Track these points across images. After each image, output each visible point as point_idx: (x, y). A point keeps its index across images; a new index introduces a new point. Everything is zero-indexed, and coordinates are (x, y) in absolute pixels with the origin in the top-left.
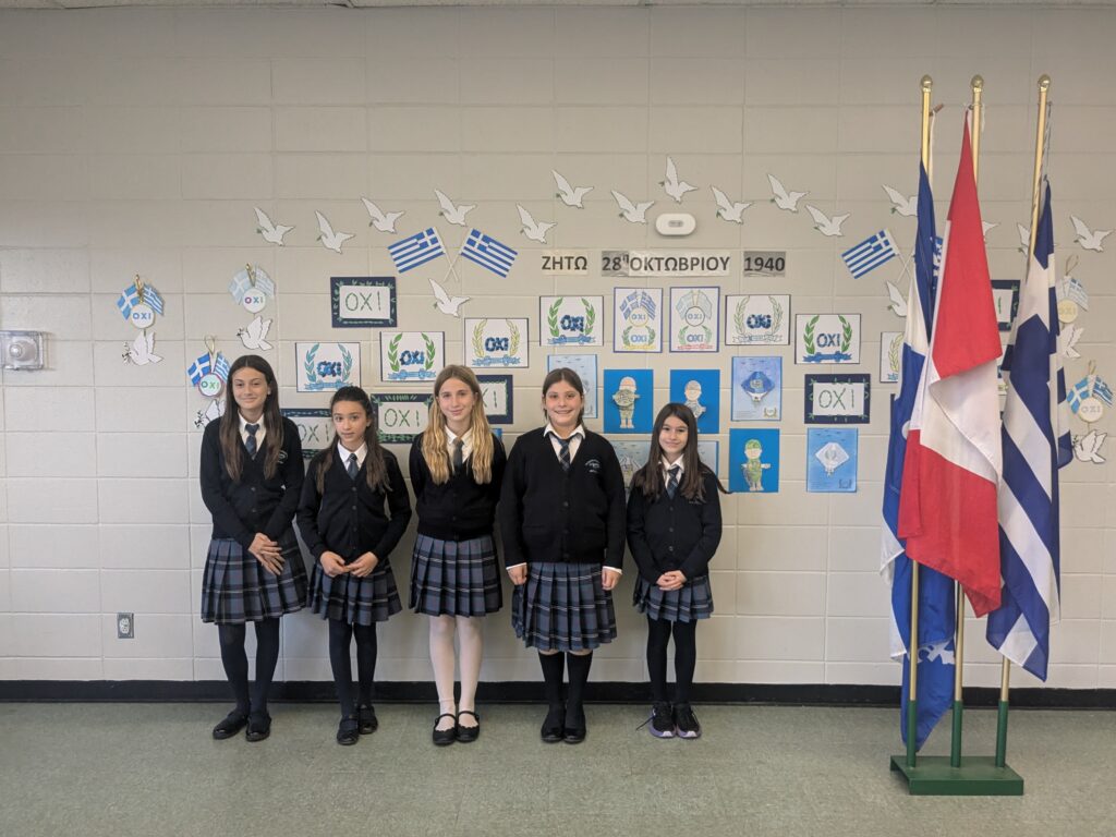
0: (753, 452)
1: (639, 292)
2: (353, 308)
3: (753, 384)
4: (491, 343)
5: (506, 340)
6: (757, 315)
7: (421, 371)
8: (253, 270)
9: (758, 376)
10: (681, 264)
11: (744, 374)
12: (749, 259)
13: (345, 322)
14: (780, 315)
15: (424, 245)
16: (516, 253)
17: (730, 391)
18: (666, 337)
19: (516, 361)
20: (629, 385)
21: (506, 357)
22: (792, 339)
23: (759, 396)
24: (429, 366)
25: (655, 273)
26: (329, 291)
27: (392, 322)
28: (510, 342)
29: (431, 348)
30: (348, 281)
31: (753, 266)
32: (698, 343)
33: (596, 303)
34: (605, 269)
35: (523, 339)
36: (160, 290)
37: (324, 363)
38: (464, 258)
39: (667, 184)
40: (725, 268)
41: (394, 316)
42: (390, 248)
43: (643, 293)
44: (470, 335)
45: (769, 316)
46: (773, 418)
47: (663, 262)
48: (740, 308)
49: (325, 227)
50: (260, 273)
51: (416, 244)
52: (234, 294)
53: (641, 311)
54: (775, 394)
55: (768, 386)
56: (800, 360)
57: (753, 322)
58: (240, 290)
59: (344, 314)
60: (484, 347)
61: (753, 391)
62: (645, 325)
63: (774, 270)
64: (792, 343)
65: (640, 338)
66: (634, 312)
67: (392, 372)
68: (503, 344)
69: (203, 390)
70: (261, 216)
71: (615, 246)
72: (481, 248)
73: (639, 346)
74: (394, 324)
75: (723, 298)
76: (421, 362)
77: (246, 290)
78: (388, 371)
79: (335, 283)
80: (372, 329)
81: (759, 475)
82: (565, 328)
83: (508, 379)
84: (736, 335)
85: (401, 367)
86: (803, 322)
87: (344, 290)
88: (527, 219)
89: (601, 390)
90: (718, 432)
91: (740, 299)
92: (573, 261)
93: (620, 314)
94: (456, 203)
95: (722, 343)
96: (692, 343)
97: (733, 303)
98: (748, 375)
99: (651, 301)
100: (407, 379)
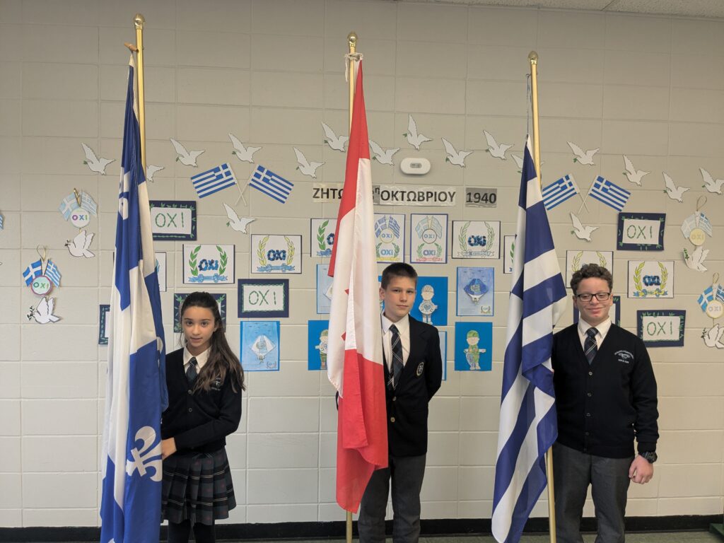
0: (473, 340)
1: (388, 216)
2: (162, 225)
3: (472, 288)
4: (272, 254)
5: (284, 252)
6: (475, 236)
7: (216, 275)
8: (80, 193)
9: (476, 282)
10: (420, 197)
11: (466, 280)
12: (470, 194)
13: (155, 236)
14: (492, 236)
15: (221, 176)
17: (455, 293)
18: (407, 252)
19: (291, 268)
21: (283, 265)
22: (502, 254)
23: (478, 297)
24: (222, 271)
25: (400, 202)
27: (192, 237)
28: (287, 254)
29: (224, 257)
30: (158, 204)
31: (472, 198)
32: (431, 256)
35: (297, 252)
36: (2, 209)
38: (251, 187)
39: (409, 135)
40: (452, 200)
41: (194, 231)
42: (192, 178)
43: (390, 218)
44: (256, 248)
45: (484, 237)
46: (488, 314)
47: (405, 195)
48: (463, 230)
50: (86, 197)
51: (213, 175)
52: (63, 212)
53: (388, 231)
54: (489, 295)
55: (484, 289)
56: (507, 270)
57: (473, 241)
58: (68, 210)
59: (154, 230)
60: (267, 257)
61: (473, 293)
62: (392, 242)
63: (488, 202)
64: (502, 258)
65: (388, 252)
66: (384, 232)
67: (192, 276)
68: (282, 255)
69: (35, 289)
70: (88, 150)
72: (265, 180)
73: (386, 258)
74: (195, 238)
75: (450, 223)
76: (216, 268)
77: (73, 210)
78: (189, 275)
80: (177, 242)
81: (477, 357)
82: (330, 243)
83: (285, 283)
84: (460, 251)
85: (200, 273)
86: (509, 242)
87: (155, 211)
88: (301, 158)
90: (446, 325)
91: (463, 224)
92: (337, 192)
95: (449, 257)
96: (427, 257)
97: (458, 226)
98: (469, 281)
99: (396, 224)
100: (204, 282)
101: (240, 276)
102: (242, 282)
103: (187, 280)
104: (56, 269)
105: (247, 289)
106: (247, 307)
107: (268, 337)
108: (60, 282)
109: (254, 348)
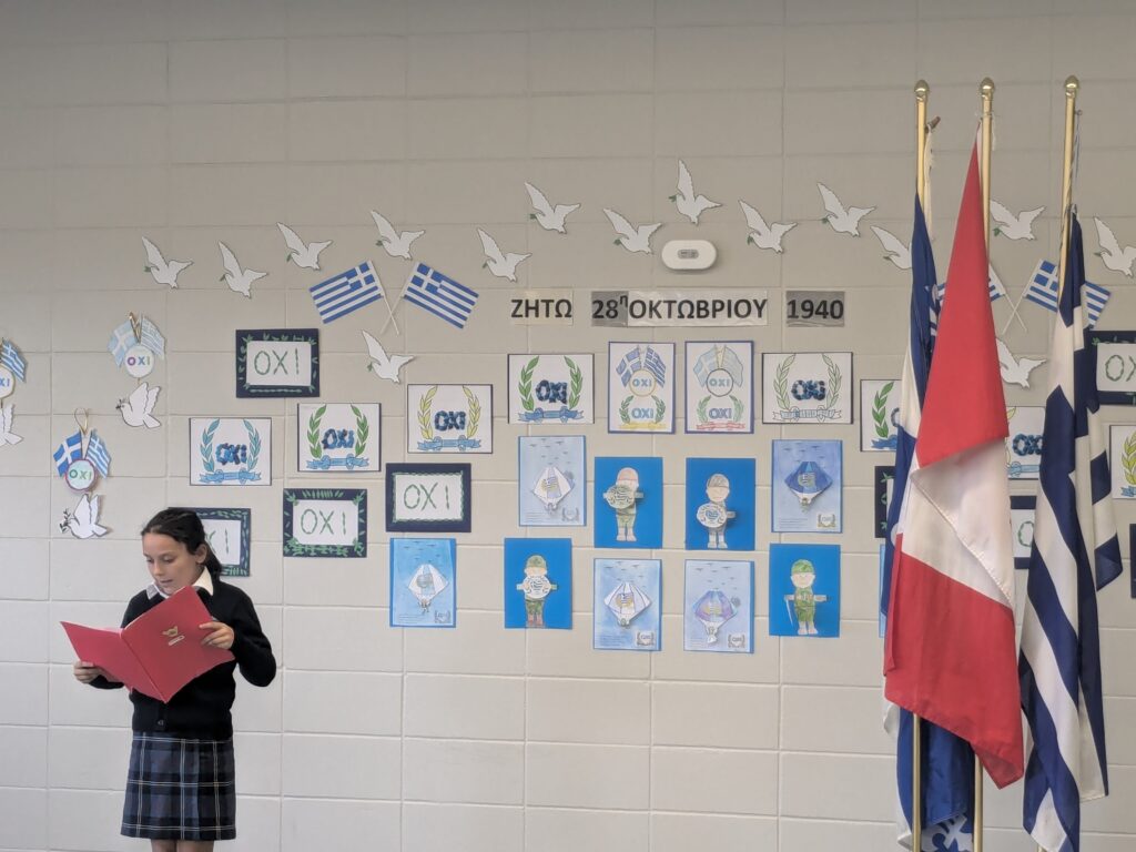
0: (803, 578)
1: (643, 347)
2: (264, 371)
3: (801, 479)
4: (442, 418)
5: (462, 415)
6: (805, 381)
7: (350, 457)
8: (139, 321)
9: (809, 468)
10: (700, 309)
11: (789, 466)
12: (793, 303)
13: (253, 391)
14: (837, 380)
15: (357, 285)
16: (476, 295)
17: (770, 488)
18: (680, 413)
19: (475, 444)
20: (629, 480)
21: (462, 438)
22: (855, 416)
23: (809, 496)
24: (360, 450)
25: (665, 321)
26: (234, 349)
27: (312, 391)
28: (467, 418)
29: (363, 425)
30: (258, 335)
31: (800, 312)
32: (724, 420)
33: (584, 364)
34: (596, 316)
35: (485, 414)
36: (23, 349)
37: (225, 446)
38: (408, 302)
39: (679, 198)
40: (760, 315)
41: (316, 381)
42: (312, 290)
43: (649, 349)
44: (414, 408)
45: (822, 383)
46: (832, 529)
47: (675, 307)
48: (783, 370)
49: (230, 262)
50: (148, 326)
51: (346, 283)
52: (114, 353)
53: (645, 375)
54: (833, 494)
55: (823, 483)
56: (868, 446)
57: (801, 391)
58: (121, 347)
59: (253, 379)
60: (433, 425)
61: (801, 490)
62: (652, 395)
63: (829, 316)
64: (857, 422)
65: (644, 413)
66: (637, 376)
67: (312, 458)
68: (458, 421)
69: (72, 481)
70: (151, 249)
71: (609, 285)
72: (431, 288)
73: (642, 424)
74: (316, 393)
75: (758, 357)
76: (350, 445)
77: (128, 348)
78: (307, 457)
79: (242, 337)
80: (288, 400)
81: (811, 612)
82: (541, 398)
83: (464, 470)
84: (779, 410)
85: (325, 452)
86: (870, 391)
87: (253, 347)
88: (491, 248)
89: (591, 486)
90: (753, 548)
91: (781, 359)
92: (552, 306)
93: (616, 379)
94: (400, 228)
95: (758, 422)
96: (715, 421)
97: (772, 363)
98: (794, 467)
99: (658, 361)
100: (331, 468)
101: (389, 458)
102: (393, 469)
103: (304, 466)
104: (103, 449)
105: (401, 481)
106: (401, 514)
107: (436, 567)
108: (108, 469)
109: (414, 587)
